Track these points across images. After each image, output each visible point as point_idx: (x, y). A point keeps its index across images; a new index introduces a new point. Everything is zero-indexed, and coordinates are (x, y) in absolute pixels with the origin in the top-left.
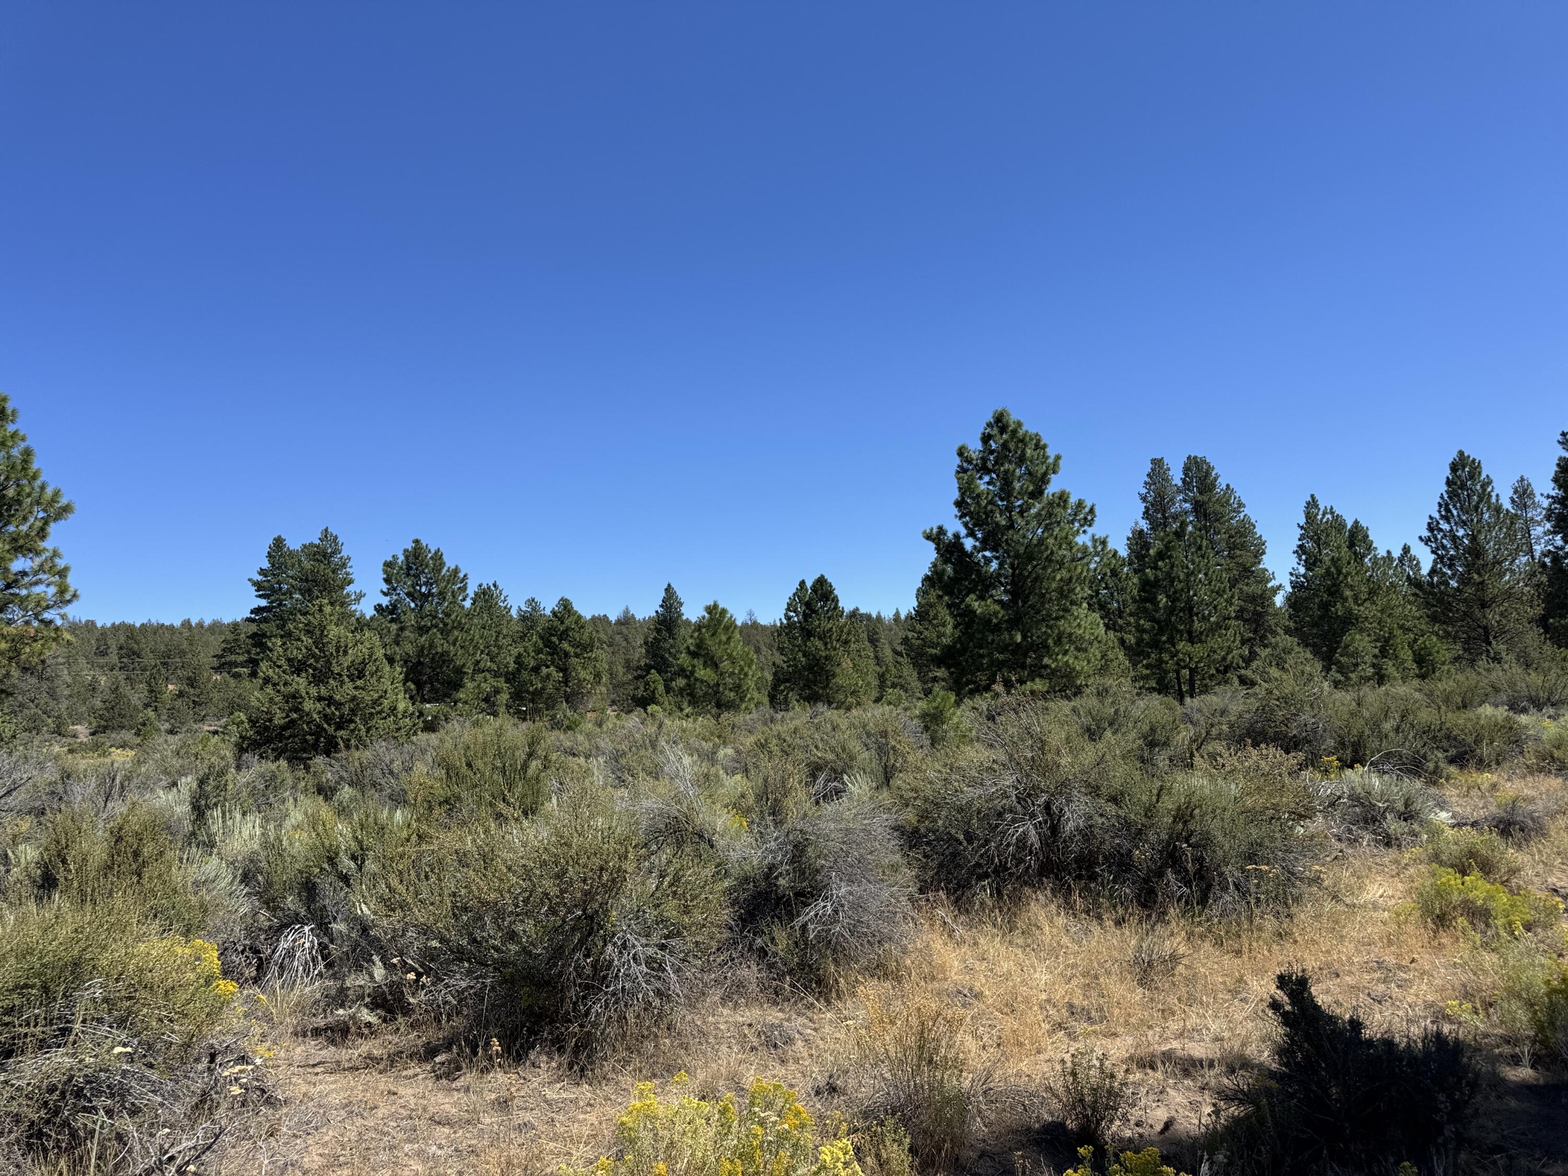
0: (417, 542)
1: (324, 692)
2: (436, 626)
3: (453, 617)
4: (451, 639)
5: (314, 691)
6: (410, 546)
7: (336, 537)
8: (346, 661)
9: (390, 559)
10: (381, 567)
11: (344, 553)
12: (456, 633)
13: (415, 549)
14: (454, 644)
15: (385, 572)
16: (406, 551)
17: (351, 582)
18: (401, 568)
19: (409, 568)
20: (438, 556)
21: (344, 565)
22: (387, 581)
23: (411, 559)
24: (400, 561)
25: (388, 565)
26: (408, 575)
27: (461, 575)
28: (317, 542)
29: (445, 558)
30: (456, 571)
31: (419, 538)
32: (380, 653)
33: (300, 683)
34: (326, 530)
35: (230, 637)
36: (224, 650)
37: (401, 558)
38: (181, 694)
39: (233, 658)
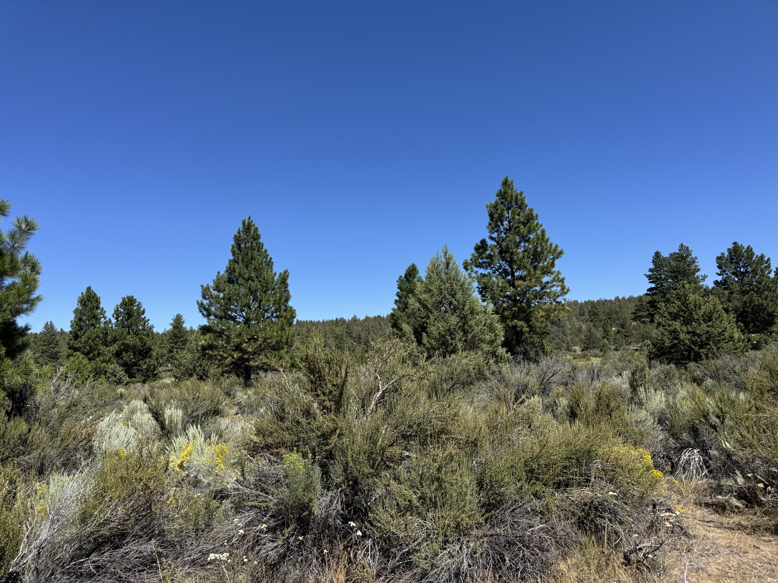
0: (735, 243)
1: (690, 329)
2: (753, 290)
3: (763, 283)
4: (763, 296)
5: (684, 329)
6: (731, 246)
7: (688, 248)
8: (701, 312)
9: (719, 255)
10: (715, 260)
11: (693, 255)
12: (766, 293)
13: (734, 248)
14: (766, 300)
15: (718, 262)
16: (729, 249)
17: (698, 270)
18: (727, 259)
19: (732, 259)
20: (749, 250)
21: (694, 262)
22: (719, 267)
23: (732, 254)
24: (726, 256)
25: (718, 258)
26: (732, 263)
27: (766, 259)
28: (677, 251)
29: (754, 250)
30: (762, 257)
31: (736, 241)
32: (720, 307)
33: (677, 325)
34: (682, 245)
35: (638, 303)
36: (636, 310)
37: (726, 254)
38: (618, 332)
39: (641, 314)
